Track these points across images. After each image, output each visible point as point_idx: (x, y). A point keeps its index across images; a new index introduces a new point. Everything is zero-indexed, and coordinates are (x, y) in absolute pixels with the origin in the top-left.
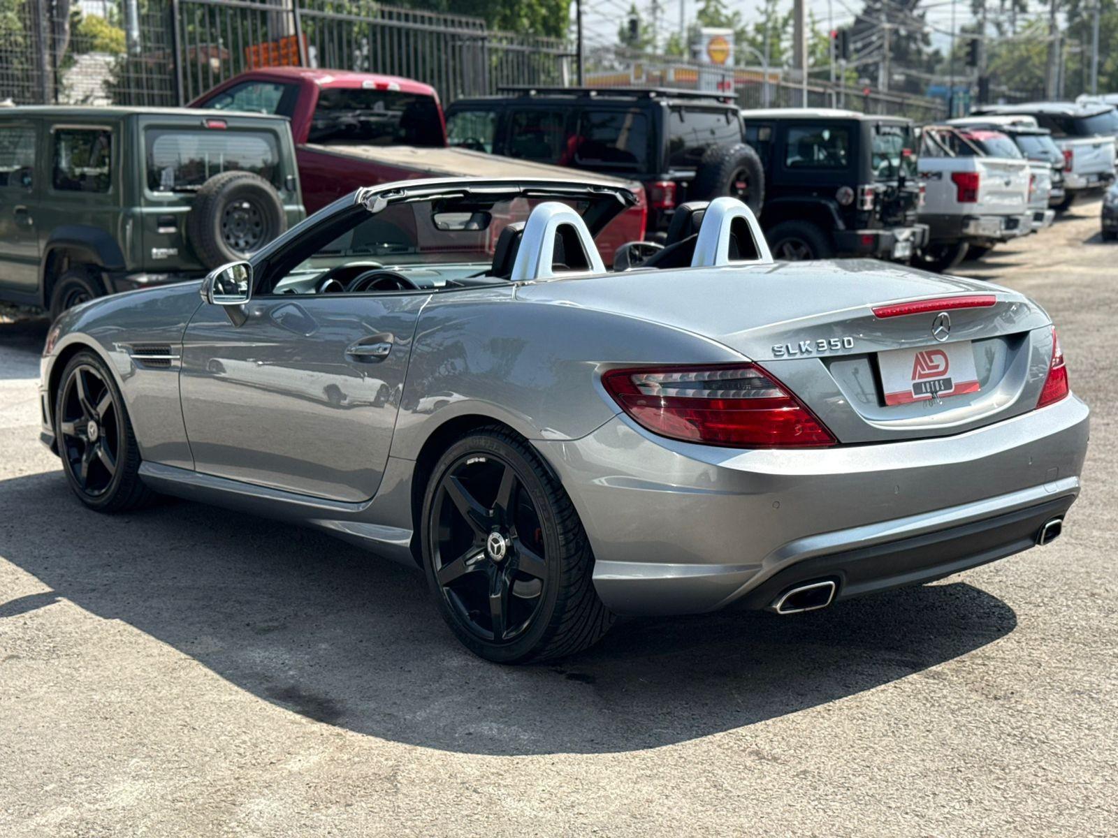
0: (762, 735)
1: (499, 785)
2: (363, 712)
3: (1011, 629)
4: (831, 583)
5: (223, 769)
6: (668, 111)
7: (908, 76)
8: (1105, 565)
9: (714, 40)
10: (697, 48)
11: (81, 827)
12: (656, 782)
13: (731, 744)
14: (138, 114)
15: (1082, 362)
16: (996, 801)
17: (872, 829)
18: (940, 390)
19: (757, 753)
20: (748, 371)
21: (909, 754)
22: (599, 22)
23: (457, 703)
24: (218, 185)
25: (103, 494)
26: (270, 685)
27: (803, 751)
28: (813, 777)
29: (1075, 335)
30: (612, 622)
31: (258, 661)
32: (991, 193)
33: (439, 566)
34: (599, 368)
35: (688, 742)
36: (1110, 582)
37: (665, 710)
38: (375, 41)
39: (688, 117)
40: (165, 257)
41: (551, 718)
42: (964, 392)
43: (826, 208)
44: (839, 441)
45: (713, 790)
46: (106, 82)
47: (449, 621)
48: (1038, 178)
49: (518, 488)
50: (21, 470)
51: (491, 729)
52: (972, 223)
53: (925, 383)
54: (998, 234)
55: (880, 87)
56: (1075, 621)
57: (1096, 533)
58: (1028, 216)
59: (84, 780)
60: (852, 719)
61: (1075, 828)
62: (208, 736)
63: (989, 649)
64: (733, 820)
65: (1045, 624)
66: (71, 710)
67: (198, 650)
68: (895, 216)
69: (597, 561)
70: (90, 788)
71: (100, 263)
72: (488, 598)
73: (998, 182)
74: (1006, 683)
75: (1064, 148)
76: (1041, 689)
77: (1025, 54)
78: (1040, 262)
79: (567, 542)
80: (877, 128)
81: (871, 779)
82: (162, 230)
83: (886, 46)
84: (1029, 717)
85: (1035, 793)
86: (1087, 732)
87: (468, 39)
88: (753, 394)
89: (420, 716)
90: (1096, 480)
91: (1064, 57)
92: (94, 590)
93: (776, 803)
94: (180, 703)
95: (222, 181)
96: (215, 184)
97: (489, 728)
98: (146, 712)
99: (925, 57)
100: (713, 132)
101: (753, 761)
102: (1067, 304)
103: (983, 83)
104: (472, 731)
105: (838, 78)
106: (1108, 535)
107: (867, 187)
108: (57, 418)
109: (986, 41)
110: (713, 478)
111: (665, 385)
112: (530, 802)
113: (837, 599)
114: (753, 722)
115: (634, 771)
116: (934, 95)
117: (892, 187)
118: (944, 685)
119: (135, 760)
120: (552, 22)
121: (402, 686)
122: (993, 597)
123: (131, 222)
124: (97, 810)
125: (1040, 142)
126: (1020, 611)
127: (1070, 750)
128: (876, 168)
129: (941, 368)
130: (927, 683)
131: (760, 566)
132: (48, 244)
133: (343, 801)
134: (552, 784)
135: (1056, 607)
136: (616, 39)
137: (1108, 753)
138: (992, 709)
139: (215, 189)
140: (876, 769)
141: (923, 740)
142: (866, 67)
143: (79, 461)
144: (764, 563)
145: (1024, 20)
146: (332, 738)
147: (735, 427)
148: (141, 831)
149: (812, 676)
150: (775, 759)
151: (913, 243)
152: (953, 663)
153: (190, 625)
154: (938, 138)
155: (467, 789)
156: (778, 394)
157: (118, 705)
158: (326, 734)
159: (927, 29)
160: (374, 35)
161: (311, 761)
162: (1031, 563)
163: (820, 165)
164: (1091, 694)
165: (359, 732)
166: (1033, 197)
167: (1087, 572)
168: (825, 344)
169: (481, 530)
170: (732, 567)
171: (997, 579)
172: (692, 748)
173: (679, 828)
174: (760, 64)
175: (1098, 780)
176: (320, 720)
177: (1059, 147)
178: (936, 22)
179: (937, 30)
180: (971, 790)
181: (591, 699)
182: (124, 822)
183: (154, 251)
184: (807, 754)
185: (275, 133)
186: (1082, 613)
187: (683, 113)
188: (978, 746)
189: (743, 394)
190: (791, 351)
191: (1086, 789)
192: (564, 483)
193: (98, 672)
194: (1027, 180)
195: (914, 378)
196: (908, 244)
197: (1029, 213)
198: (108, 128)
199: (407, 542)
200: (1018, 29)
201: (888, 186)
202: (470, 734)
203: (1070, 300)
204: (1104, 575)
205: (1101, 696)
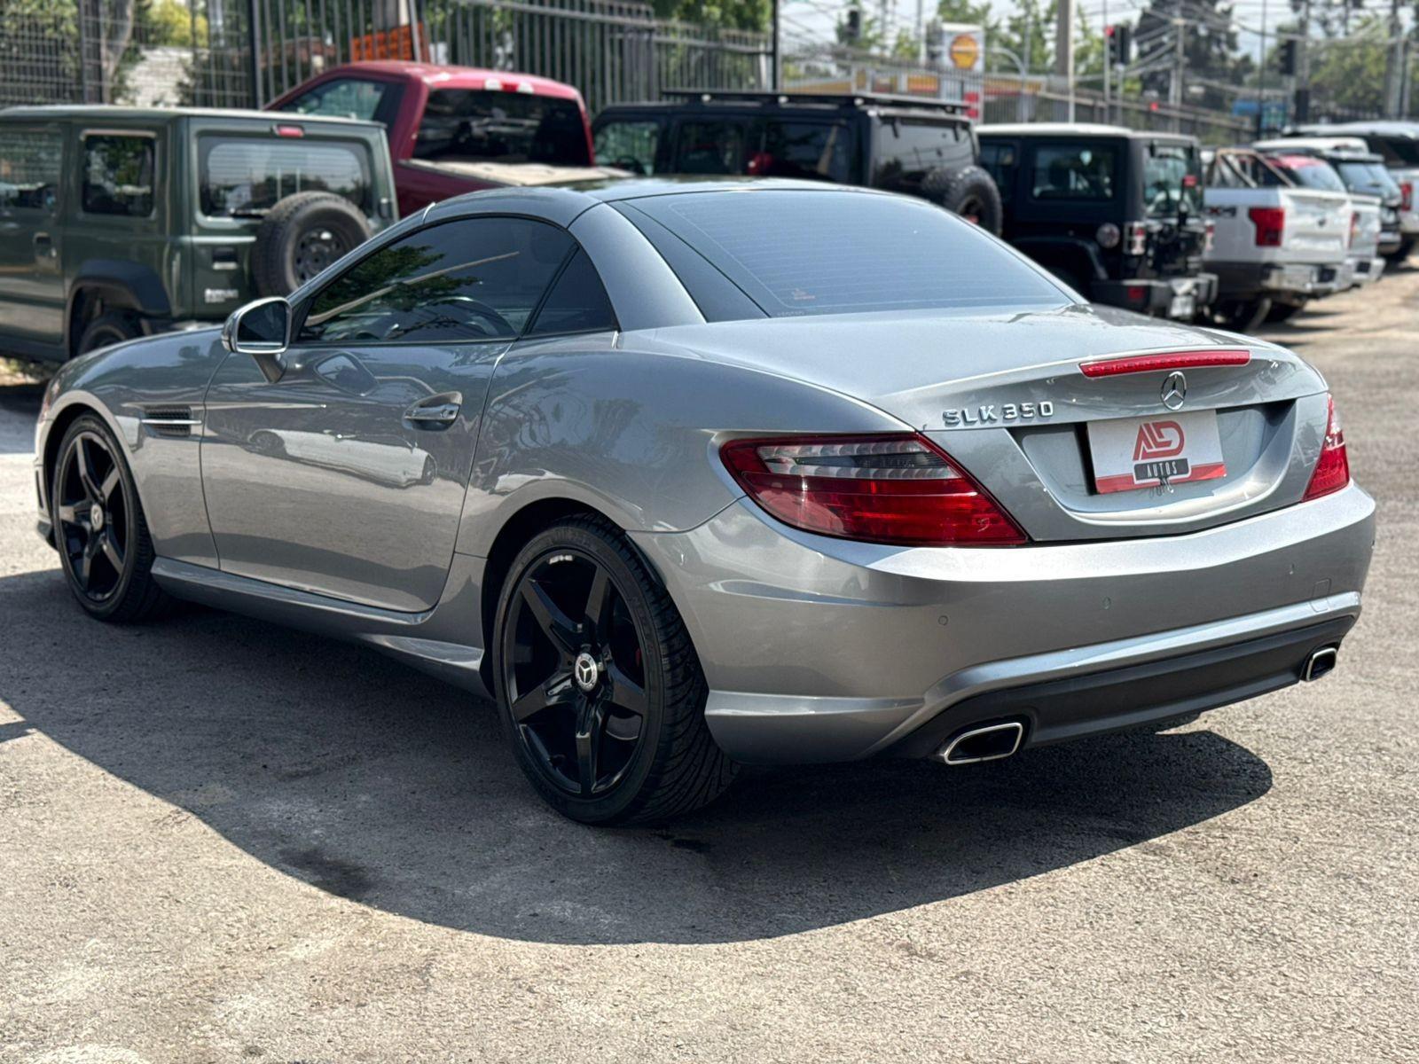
0: (919, 923)
1: (563, 982)
2: (400, 884)
3: (1264, 792)
4: (1018, 724)
5: (206, 954)
6: (877, 122)
7: (1207, 87)
8: (1401, 712)
9: (960, 38)
10: (937, 49)
11: (9, 1026)
12: (770, 982)
13: (875, 935)
14: (189, 117)
15: (1402, 453)
16: (1216, 1016)
17: (1047, 1050)
18: (1172, 474)
19: (908, 947)
20: (910, 443)
21: (1108, 952)
22: (810, 14)
23: (526, 875)
24: (290, 209)
25: (107, 599)
26: (285, 846)
27: (968, 945)
28: (978, 980)
29: (1398, 418)
30: (735, 772)
31: (276, 815)
32: (1301, 235)
33: (515, 696)
34: (716, 438)
35: (819, 930)
36: (1404, 733)
37: (794, 890)
38: (521, 36)
39: (904, 130)
40: (222, 300)
41: (644, 896)
42: (1205, 477)
43: (1084, 252)
44: (1030, 538)
45: (843, 995)
46: (180, 84)
47: (526, 769)
48: (1363, 219)
49: (612, 597)
50: (14, 567)
51: (564, 909)
52: (1274, 274)
53: (1151, 464)
54: (1309, 287)
55: (1172, 102)
56: (1351, 783)
57: (1394, 670)
58: (1349, 266)
59: (24, 964)
60: (1038, 904)
61: (1317, 1055)
62: (194, 911)
63: (1231, 817)
64: (865, 1035)
65: (1310, 786)
66: (23, 874)
67: (200, 800)
68: (1173, 262)
69: (711, 691)
70: (30, 976)
71: (139, 307)
72: (575, 738)
73: (1308, 221)
74: (1249, 862)
75: (1402, 180)
76: (1295, 871)
77: (1358, 61)
78: (1364, 326)
79: (674, 667)
80: (1152, 149)
81: (1053, 984)
82: (217, 266)
83: (1180, 48)
84: (1275, 906)
85: (1269, 1008)
86: (1348, 928)
87: (631, 31)
88: (916, 474)
89: (474, 891)
90: (1403, 602)
91: (1410, 65)
92: (79, 721)
93: (923, 1012)
94: (165, 868)
95: (295, 204)
96: (286, 207)
97: (561, 909)
98: (119, 879)
99: (1230, 64)
100: (939, 153)
101: (901, 958)
102: (1393, 378)
103: (1301, 97)
104: (538, 911)
105: (1114, 88)
106: (1409, 673)
107: (1137, 225)
108: (54, 501)
109: (1310, 45)
110: (864, 584)
111: (801, 461)
112: (598, 1005)
113: (1026, 747)
114: (908, 907)
115: (743, 968)
116: (1243, 112)
117: (1170, 225)
118: (1167, 864)
119: (94, 940)
120: (748, 13)
121: (457, 851)
122: (1247, 751)
123: (178, 256)
124: (34, 1004)
125: (1371, 173)
126: (1280, 771)
127: (1323, 951)
128: (1150, 202)
129: (1174, 446)
130: (1144, 860)
131: (922, 701)
132: (74, 283)
133: (354, 1000)
134: (632, 983)
135: (1328, 764)
136: (832, 37)
137: (1372, 956)
138: (1225, 896)
139: (286, 214)
140: (1061, 972)
141: (1129, 934)
142: (1153, 75)
143: (79, 556)
144: (926, 697)
145: (1358, 17)
146: (354, 916)
147: (890, 516)
148: (85, 1033)
149: (994, 848)
150: (930, 956)
151: (1196, 298)
152: (1181, 835)
153: (195, 767)
154: (1236, 165)
155: (520, 987)
156: (950, 474)
157: (84, 869)
158: (346, 909)
159: (1234, 28)
160: (521, 27)
161: (322, 947)
162: (1303, 707)
163: (1078, 196)
164: (1361, 878)
165: (390, 911)
166: (1357, 240)
167: (1376, 721)
168: (1014, 410)
169: (568, 649)
170: (886, 701)
171: (1256, 727)
172: (824, 939)
173: (790, 1043)
174: (1016, 70)
175: (1356, 992)
176: (342, 894)
177: (1395, 179)
178: (1243, 18)
179: (1244, 28)
180: (1185, 1001)
181: (700, 873)
182: (66, 1020)
183: (208, 292)
184: (974, 950)
185: (366, 145)
186: (1362, 773)
187: (898, 125)
188: (1201, 943)
189: (902, 474)
190: (969, 419)
191: (1338, 1003)
192: (669, 589)
193: (66, 826)
194: (1347, 221)
195: (1136, 458)
196: (1190, 299)
197: (1351, 262)
198: (151, 134)
199: (475, 665)
200: (1351, 30)
201: (1165, 225)
202: (535, 915)
203: (1398, 373)
204: (1397, 725)
205: (1373, 882)
